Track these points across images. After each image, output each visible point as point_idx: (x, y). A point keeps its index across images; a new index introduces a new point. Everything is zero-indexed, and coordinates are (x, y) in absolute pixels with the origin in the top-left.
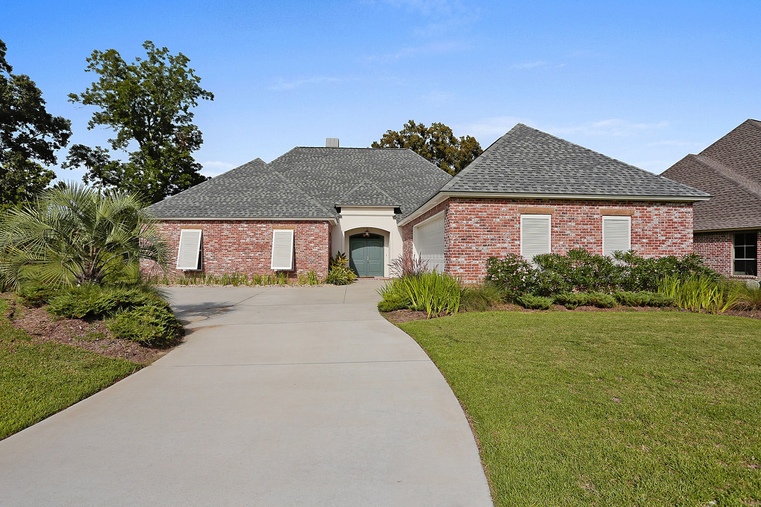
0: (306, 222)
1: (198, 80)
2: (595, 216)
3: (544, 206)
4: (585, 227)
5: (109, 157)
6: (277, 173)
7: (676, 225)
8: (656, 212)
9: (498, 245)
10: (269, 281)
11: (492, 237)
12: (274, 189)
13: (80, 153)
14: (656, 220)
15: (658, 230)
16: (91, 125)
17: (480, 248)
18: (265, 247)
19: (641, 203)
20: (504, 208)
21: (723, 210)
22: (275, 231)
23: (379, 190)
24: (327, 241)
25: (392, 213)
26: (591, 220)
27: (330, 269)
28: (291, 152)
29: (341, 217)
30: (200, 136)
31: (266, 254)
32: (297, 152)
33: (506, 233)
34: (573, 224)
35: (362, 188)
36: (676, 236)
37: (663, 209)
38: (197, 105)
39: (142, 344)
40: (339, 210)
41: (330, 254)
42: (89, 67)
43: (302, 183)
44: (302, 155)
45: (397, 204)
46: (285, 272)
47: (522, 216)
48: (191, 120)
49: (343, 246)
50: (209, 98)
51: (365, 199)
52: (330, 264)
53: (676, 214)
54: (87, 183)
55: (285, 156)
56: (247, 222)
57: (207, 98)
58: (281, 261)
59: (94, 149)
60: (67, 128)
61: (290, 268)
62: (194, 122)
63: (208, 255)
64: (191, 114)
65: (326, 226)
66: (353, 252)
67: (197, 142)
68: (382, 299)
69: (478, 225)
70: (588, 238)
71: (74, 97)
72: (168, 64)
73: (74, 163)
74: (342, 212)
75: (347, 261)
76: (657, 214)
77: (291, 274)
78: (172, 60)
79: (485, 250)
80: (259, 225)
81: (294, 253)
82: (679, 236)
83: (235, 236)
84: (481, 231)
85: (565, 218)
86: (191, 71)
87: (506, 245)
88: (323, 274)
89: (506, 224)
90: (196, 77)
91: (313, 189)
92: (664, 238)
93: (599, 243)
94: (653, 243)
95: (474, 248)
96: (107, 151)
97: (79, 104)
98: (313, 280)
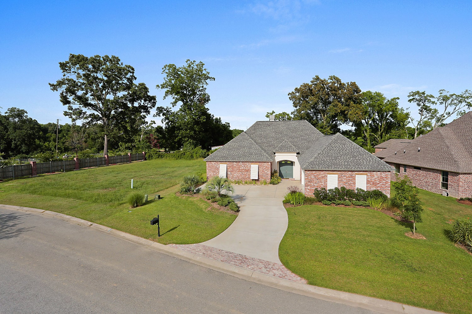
0: (263, 162)
1: (209, 73)
2: (353, 175)
3: (335, 172)
4: (350, 178)
5: (171, 111)
6: (251, 140)
7: (384, 178)
8: (376, 174)
9: (320, 184)
10: (250, 183)
11: (318, 181)
12: (250, 148)
13: (160, 110)
14: (376, 177)
15: (377, 180)
16: (165, 98)
17: (314, 184)
18: (248, 171)
19: (370, 171)
20: (322, 173)
21: (440, 160)
22: (252, 165)
23: (291, 145)
24: (270, 169)
25: (296, 154)
26: (352, 176)
27: (271, 178)
28: (255, 124)
29: (275, 156)
30: (209, 98)
31: (248, 173)
32: (257, 124)
33: (323, 180)
34: (345, 178)
35: (284, 144)
36: (383, 182)
37: (379, 173)
38: (208, 84)
39: (235, 211)
40: (275, 153)
41: (271, 171)
42: (163, 72)
43: (260, 140)
44: (259, 126)
45: (298, 152)
46: (255, 180)
47: (328, 175)
48: (205, 91)
49: (276, 167)
50: (213, 80)
51: (285, 149)
52: (271, 176)
53: (383, 175)
54: (163, 122)
55: (252, 126)
56: (242, 162)
57: (212, 80)
58: (254, 176)
59: (165, 108)
60: (155, 99)
61: (257, 179)
62: (207, 92)
63: (229, 173)
64: (205, 89)
65: (270, 163)
66: (281, 168)
67: (208, 100)
68: (284, 199)
69: (314, 178)
70: (351, 182)
71: (158, 86)
72: (195, 67)
73: (158, 114)
74: (276, 154)
75: (278, 174)
76: (376, 175)
77: (258, 180)
78: (197, 65)
79: (316, 185)
80: (246, 163)
81: (258, 173)
82: (385, 182)
83: (238, 166)
84: (315, 179)
85: (343, 176)
86: (205, 69)
87: (322, 184)
88: (269, 181)
89: (323, 177)
90: (207, 72)
91: (265, 143)
92: (379, 182)
93: (355, 183)
94: (374, 184)
95: (312, 184)
96: (170, 108)
97: (160, 89)
98: (266, 183)
